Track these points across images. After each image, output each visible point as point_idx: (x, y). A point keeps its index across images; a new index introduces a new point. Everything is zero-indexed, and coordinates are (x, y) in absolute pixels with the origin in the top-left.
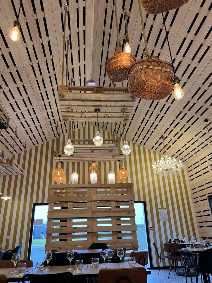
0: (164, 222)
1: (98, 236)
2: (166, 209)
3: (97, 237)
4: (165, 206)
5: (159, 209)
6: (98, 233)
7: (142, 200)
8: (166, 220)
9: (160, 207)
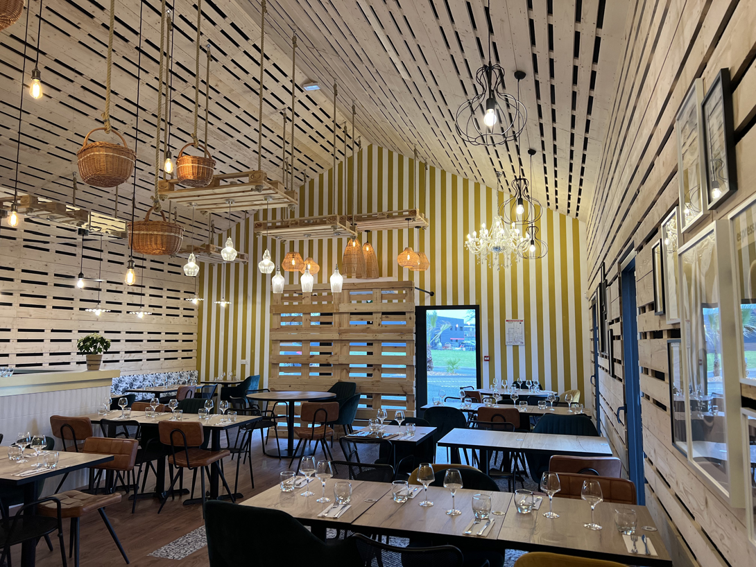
0: (516, 348)
1: (350, 370)
2: (523, 322)
3: (348, 372)
4: (521, 316)
5: (506, 322)
6: (351, 366)
7: (473, 302)
8: (519, 343)
9: (511, 319)
